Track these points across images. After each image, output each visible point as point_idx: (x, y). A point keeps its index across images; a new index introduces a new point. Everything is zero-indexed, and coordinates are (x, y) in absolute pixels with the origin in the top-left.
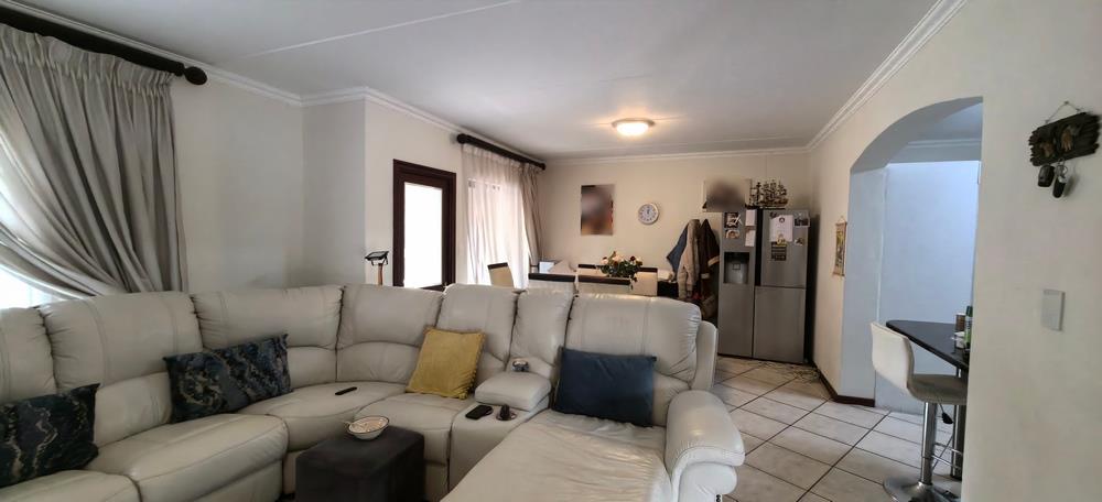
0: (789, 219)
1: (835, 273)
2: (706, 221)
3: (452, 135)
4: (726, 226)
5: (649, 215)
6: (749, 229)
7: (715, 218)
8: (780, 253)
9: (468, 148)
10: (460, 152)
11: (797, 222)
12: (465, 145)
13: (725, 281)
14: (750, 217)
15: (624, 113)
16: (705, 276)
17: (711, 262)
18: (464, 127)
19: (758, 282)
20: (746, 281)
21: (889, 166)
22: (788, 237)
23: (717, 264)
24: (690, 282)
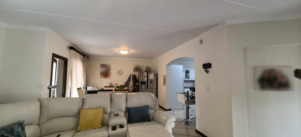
0: (153, 74)
1: (164, 85)
2: (135, 75)
3: (68, 46)
4: (141, 76)
5: (120, 73)
6: (145, 76)
7: (137, 74)
8: (151, 82)
9: (72, 51)
10: (69, 52)
11: (154, 75)
12: (71, 50)
13: (141, 88)
14: (146, 74)
15: (122, 48)
16: (135, 88)
17: (137, 84)
18: (72, 44)
19: (147, 88)
20: (145, 88)
21: (172, 65)
22: (153, 78)
23: (138, 85)
24: (132, 89)
